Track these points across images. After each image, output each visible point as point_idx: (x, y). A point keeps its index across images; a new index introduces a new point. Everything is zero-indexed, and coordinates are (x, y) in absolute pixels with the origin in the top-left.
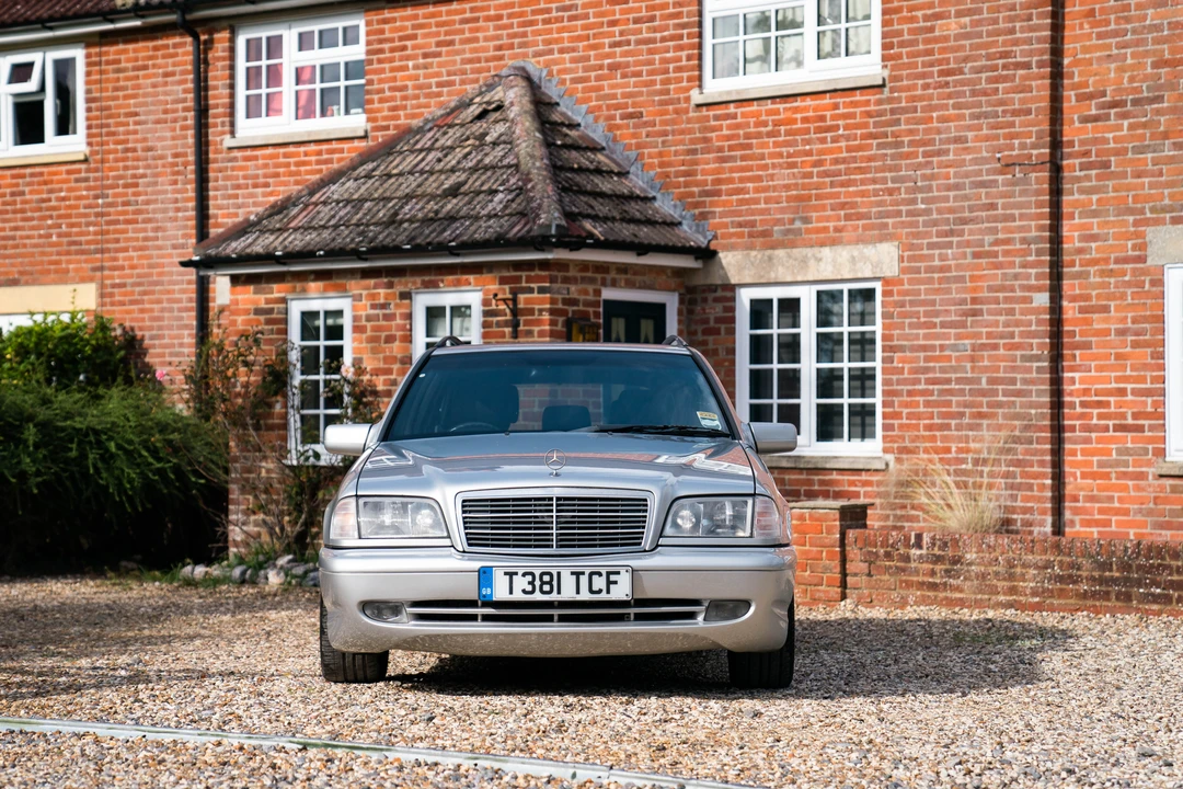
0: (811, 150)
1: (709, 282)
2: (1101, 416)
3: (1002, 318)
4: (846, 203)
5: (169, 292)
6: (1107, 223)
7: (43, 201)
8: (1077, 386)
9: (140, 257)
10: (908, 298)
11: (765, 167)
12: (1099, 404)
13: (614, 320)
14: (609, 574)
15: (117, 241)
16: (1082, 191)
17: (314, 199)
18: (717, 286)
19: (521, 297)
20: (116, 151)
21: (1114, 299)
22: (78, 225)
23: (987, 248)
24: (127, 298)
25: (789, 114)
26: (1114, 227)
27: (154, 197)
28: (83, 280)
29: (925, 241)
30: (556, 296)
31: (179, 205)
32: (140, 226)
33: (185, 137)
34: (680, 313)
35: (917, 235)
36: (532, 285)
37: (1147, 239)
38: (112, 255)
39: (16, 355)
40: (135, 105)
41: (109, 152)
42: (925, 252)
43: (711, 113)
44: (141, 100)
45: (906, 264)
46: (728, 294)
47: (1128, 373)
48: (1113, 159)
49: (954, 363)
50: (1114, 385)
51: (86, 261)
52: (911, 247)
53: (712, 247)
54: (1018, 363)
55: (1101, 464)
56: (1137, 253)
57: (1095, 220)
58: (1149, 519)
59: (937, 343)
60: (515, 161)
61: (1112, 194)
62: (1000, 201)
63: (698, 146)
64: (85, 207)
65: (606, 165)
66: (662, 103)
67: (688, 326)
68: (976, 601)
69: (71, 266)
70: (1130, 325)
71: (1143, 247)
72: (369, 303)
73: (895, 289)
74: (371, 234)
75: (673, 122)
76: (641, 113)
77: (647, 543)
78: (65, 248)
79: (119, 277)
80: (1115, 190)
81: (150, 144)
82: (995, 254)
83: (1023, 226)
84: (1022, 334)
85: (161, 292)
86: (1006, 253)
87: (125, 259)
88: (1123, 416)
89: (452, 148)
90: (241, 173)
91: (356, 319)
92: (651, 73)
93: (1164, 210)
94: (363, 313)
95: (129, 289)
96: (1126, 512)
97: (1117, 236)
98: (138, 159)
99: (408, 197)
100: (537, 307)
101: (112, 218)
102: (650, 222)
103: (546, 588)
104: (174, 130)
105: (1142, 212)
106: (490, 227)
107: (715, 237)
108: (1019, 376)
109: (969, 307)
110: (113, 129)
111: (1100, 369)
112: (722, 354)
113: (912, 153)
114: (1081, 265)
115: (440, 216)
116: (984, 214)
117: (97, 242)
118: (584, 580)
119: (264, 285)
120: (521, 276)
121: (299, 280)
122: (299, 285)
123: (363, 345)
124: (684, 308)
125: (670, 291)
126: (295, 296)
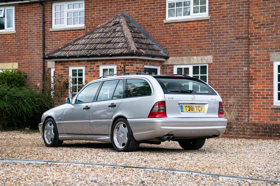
0: (192, 34)
1: (167, 64)
2: (258, 95)
3: (236, 73)
4: (200, 46)
5: (36, 65)
6: (261, 51)
7: (4, 43)
8: (253, 88)
9: (28, 57)
10: (214, 68)
11: (181, 38)
12: (258, 92)
13: (147, 72)
15: (23, 53)
16: (255, 44)
17: (75, 44)
18: (169, 65)
19: (126, 67)
20: (23, 32)
21: (262, 69)
22: (13, 49)
23: (233, 57)
24: (25, 66)
25: (187, 26)
26: (262, 52)
27: (32, 43)
28: (14, 62)
29: (219, 55)
30: (134, 67)
31: (39, 44)
32: (28, 49)
33: (40, 29)
34: (161, 71)
35: (217, 54)
36: (129, 64)
37: (270, 55)
38: (22, 56)
40: (27, 21)
41: (21, 32)
42: (218, 58)
43: (168, 25)
44: (29, 20)
45: (214, 60)
46: (172, 67)
47: (265, 85)
48: (262, 37)
49: (225, 83)
50: (262, 88)
51: (15, 57)
52: (215, 57)
53: (168, 56)
54: (240, 83)
55: (258, 106)
56: (267, 58)
57: (258, 51)
58: (269, 118)
59: (221, 78)
60: (124, 36)
61: (262, 45)
62: (236, 46)
63: (165, 33)
64: (15, 45)
65: (144, 37)
66: (156, 23)
67: (162, 74)
68: (235, 137)
69: (11, 59)
70: (265, 75)
71: (269, 57)
72: (89, 68)
73: (211, 66)
74: (90, 52)
75: (159, 27)
76: (151, 25)
78: (10, 54)
79: (23, 61)
80: (262, 44)
81: (31, 30)
82: (235, 58)
83: (241, 52)
84: (241, 77)
85: (34, 65)
86: (237, 58)
87: (25, 57)
88: (264, 95)
89: (108, 32)
90: (54, 37)
91: (86, 71)
92: (154, 16)
93: (274, 49)
94: (88, 70)
95: (26, 64)
96: (264, 117)
97: (263, 55)
98: (28, 34)
99: (98, 43)
100: (130, 69)
101: (21, 47)
102: (154, 50)
104: (37, 27)
105: (269, 49)
106: (119, 51)
107: (169, 54)
108: (240, 86)
109: (229, 70)
110: (22, 26)
111: (258, 84)
113: (216, 35)
114: (254, 61)
115: (106, 48)
116: (232, 49)
117: (18, 53)
119: (63, 63)
120: (126, 62)
121: (72, 62)
122: (72, 63)
123: (88, 78)
124: (161, 70)
125: (158, 66)
126: (71, 66)
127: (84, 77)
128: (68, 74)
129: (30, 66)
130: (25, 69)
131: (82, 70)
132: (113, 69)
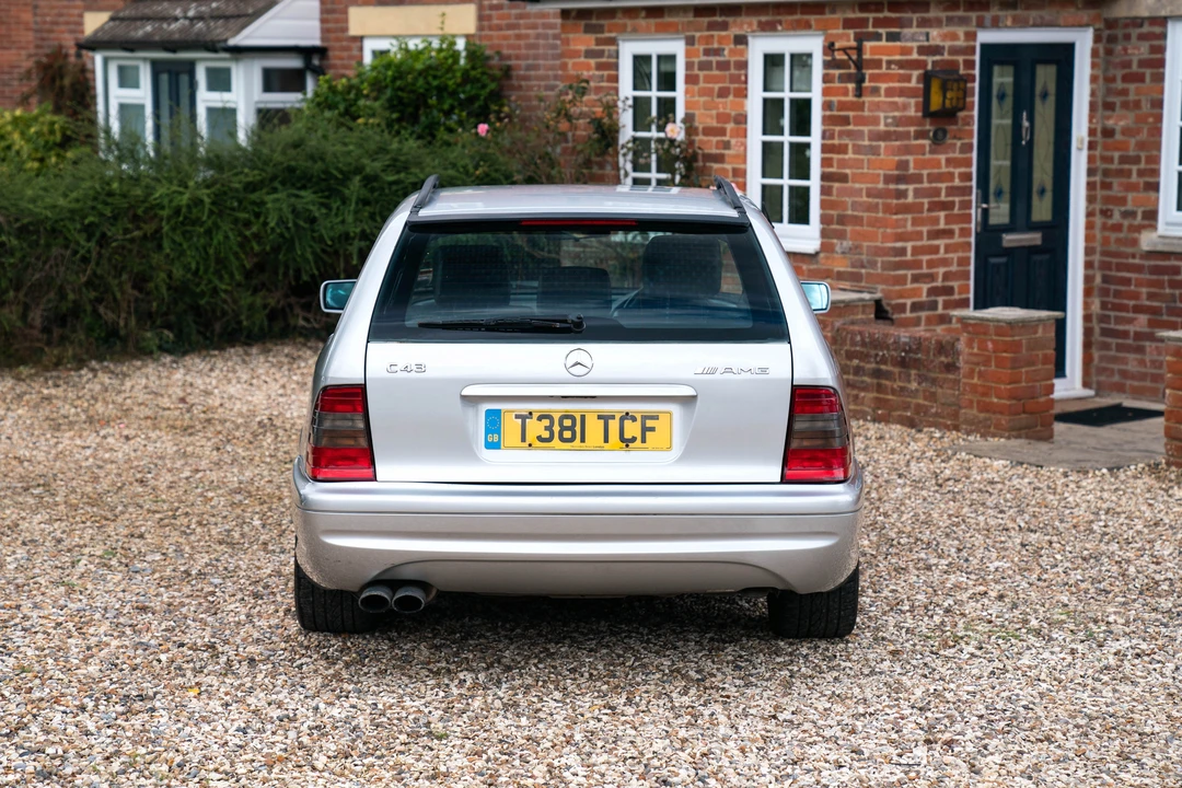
1: (1134, 13)
13: (996, 69)
18: (1143, 19)
19: (868, 45)
24: (505, 23)
28: (463, 1)
30: (909, 44)
34: (1094, 53)
36: (881, 31)
39: (372, 91)
46: (1157, 30)
67: (1106, 70)
72: (701, 48)
91: (689, 66)
94: (696, 60)
100: (885, 58)
112: (1146, 107)
119: (594, 22)
120: (867, 19)
121: (631, 18)
122: (629, 23)
123: (696, 98)
124: (1101, 47)
125: (1081, 26)
126: (626, 36)
127: (680, 94)
128: (615, 79)
129: (522, 22)
130: (506, 38)
131: (671, 58)
132: (810, 56)
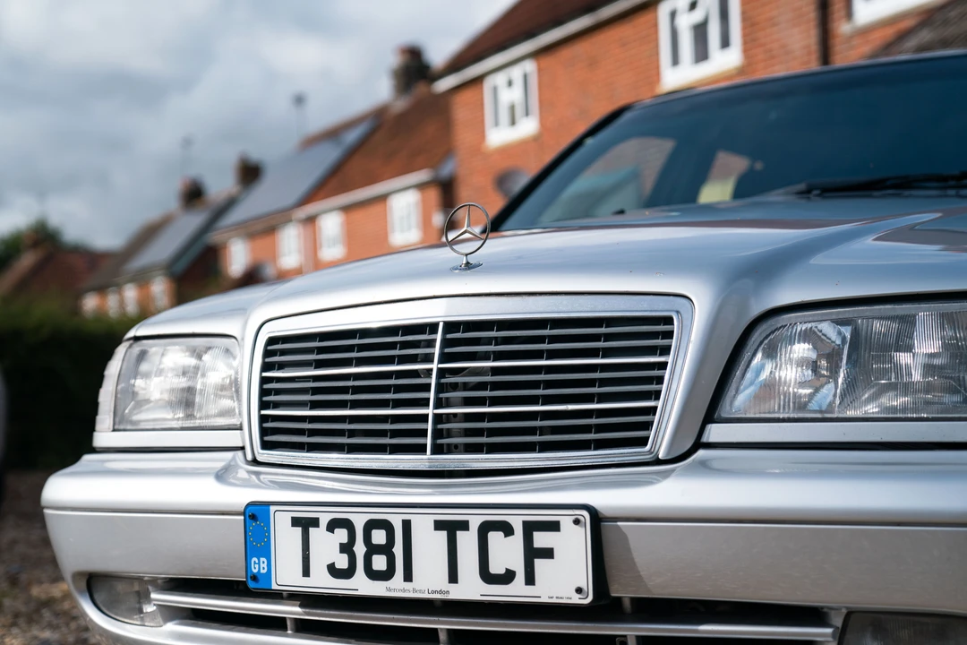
14: (530, 528)
77: (663, 436)
103: (379, 562)
118: (467, 542)
